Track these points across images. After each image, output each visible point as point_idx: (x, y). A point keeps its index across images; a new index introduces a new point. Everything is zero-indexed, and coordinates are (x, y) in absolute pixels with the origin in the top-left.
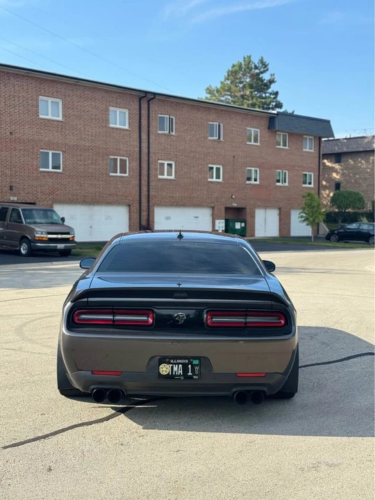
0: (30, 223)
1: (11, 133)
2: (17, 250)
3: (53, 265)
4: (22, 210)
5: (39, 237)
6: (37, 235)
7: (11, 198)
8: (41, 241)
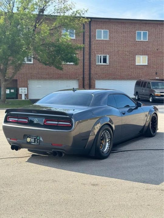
0: (153, 88)
1: (157, 50)
2: (148, 100)
3: (158, 106)
4: (151, 83)
5: (157, 94)
6: (156, 94)
7: (156, 78)
8: (158, 96)
